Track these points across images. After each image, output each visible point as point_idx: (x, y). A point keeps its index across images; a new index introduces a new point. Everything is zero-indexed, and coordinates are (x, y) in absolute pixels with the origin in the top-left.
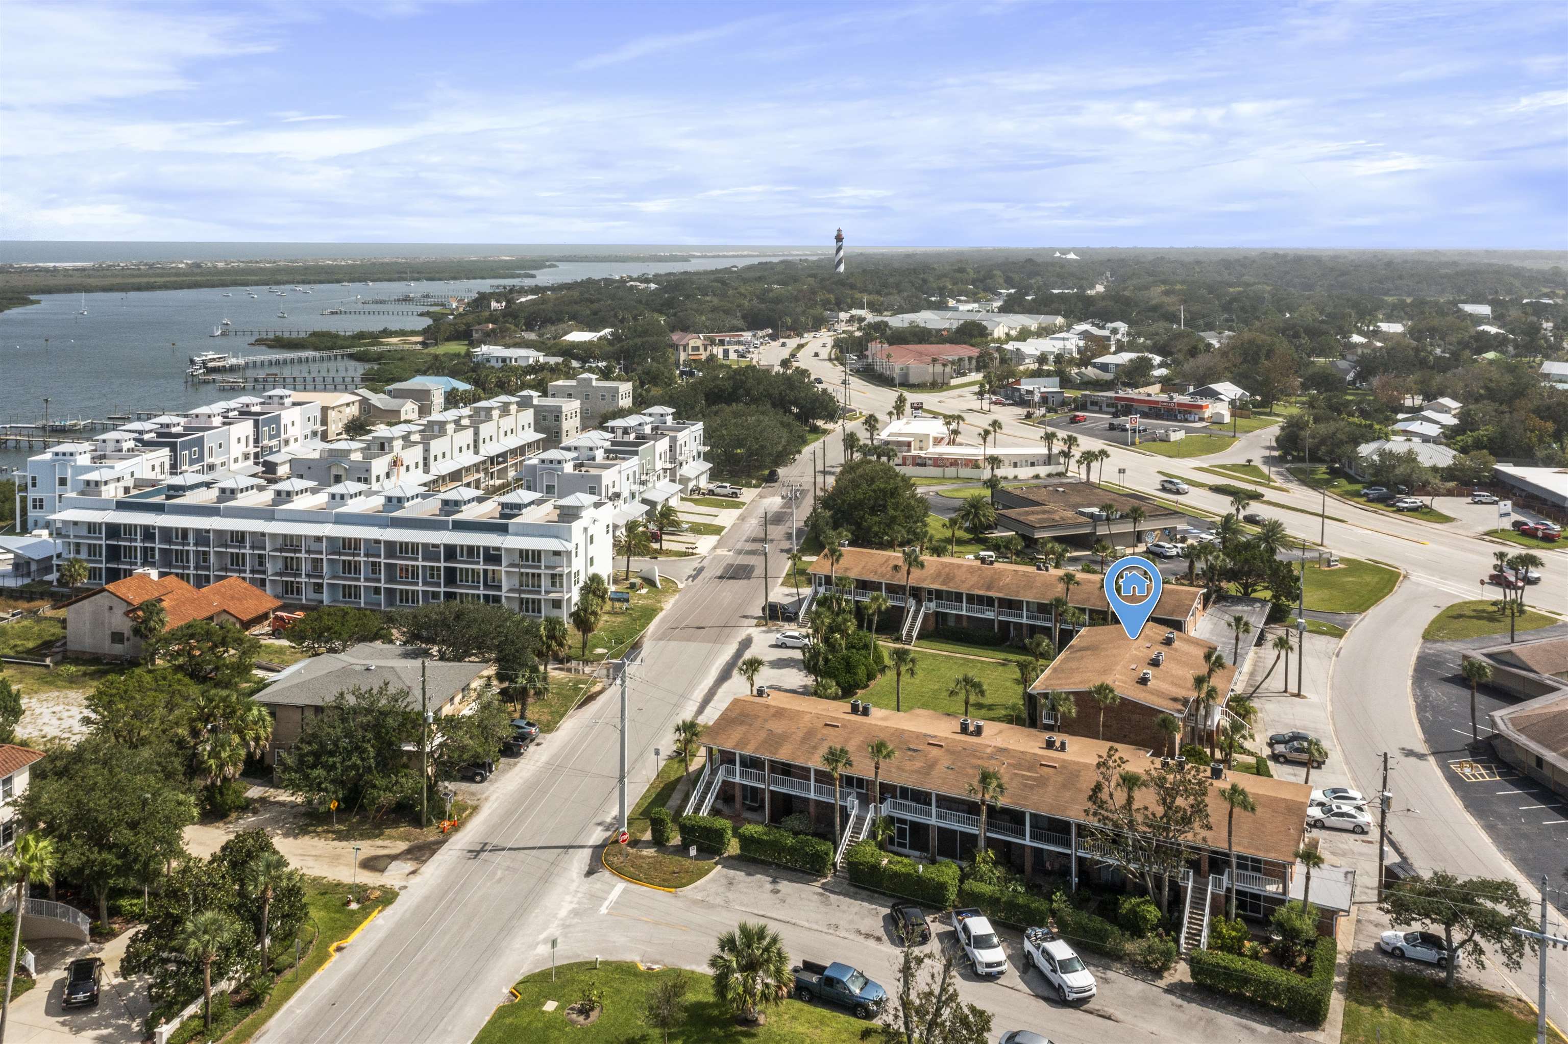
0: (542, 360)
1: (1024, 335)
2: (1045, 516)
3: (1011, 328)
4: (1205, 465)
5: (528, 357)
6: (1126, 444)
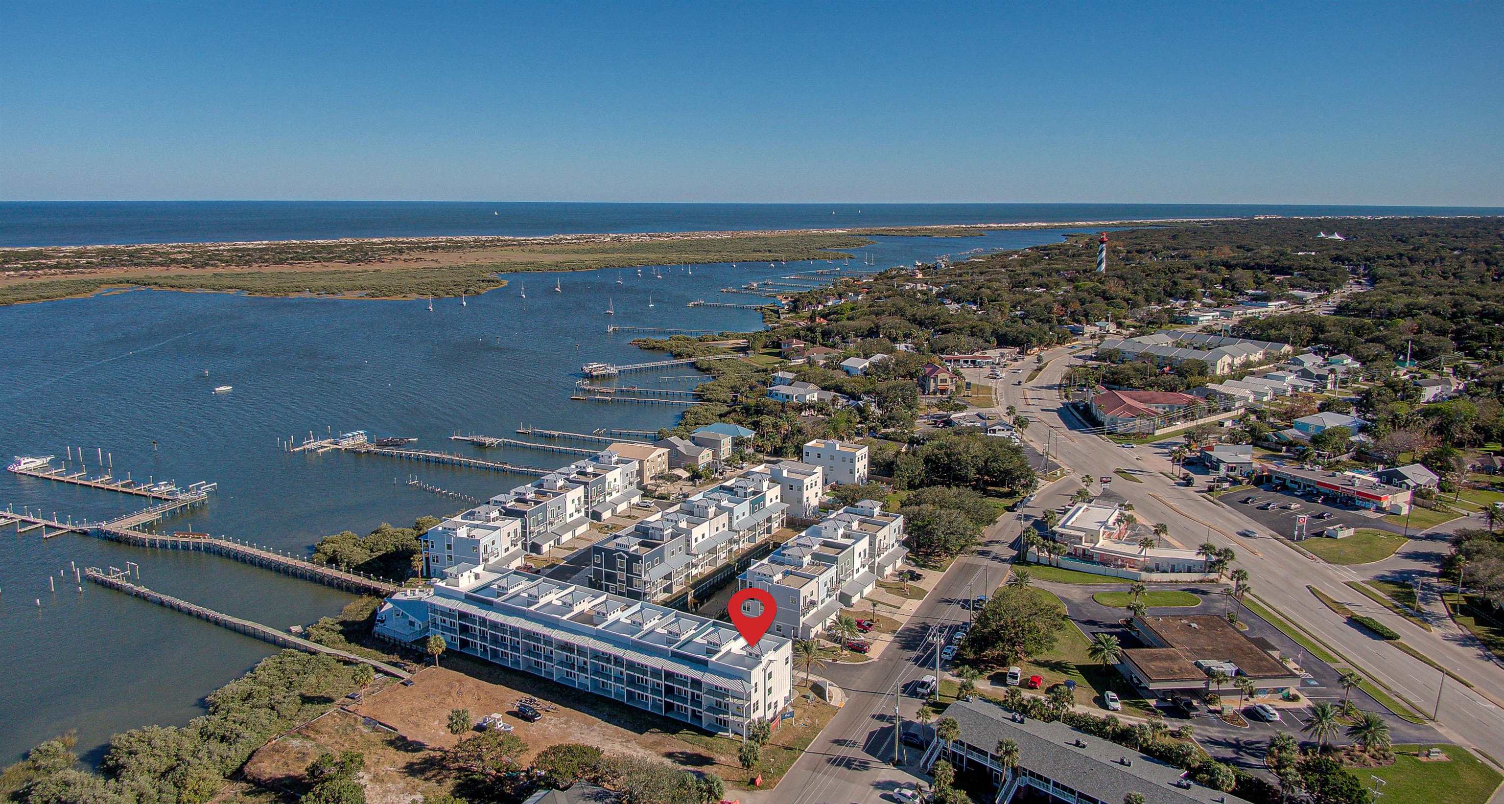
0: (816, 396)
2: (1166, 664)
3: (1234, 358)
4: (1358, 579)
5: (806, 395)
6: (1292, 539)
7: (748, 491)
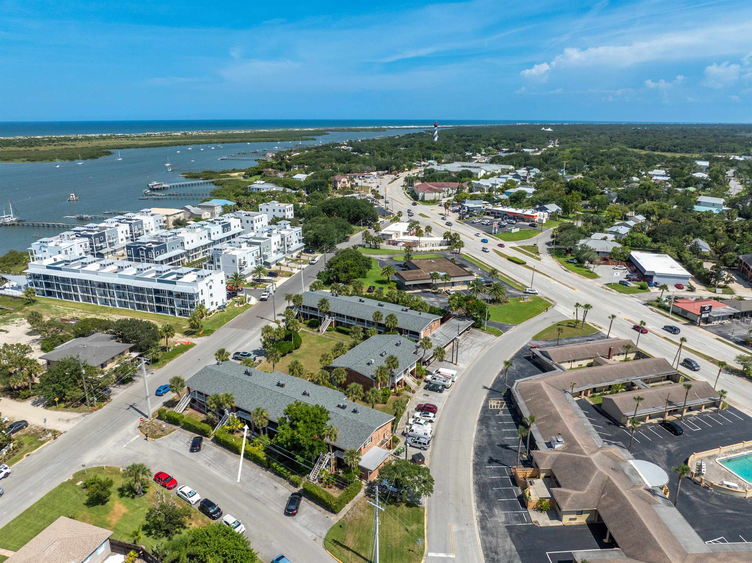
0: (274, 189)
1: (490, 176)
2: (415, 275)
3: (487, 171)
4: (516, 246)
5: (269, 189)
6: (491, 234)
7: (221, 222)
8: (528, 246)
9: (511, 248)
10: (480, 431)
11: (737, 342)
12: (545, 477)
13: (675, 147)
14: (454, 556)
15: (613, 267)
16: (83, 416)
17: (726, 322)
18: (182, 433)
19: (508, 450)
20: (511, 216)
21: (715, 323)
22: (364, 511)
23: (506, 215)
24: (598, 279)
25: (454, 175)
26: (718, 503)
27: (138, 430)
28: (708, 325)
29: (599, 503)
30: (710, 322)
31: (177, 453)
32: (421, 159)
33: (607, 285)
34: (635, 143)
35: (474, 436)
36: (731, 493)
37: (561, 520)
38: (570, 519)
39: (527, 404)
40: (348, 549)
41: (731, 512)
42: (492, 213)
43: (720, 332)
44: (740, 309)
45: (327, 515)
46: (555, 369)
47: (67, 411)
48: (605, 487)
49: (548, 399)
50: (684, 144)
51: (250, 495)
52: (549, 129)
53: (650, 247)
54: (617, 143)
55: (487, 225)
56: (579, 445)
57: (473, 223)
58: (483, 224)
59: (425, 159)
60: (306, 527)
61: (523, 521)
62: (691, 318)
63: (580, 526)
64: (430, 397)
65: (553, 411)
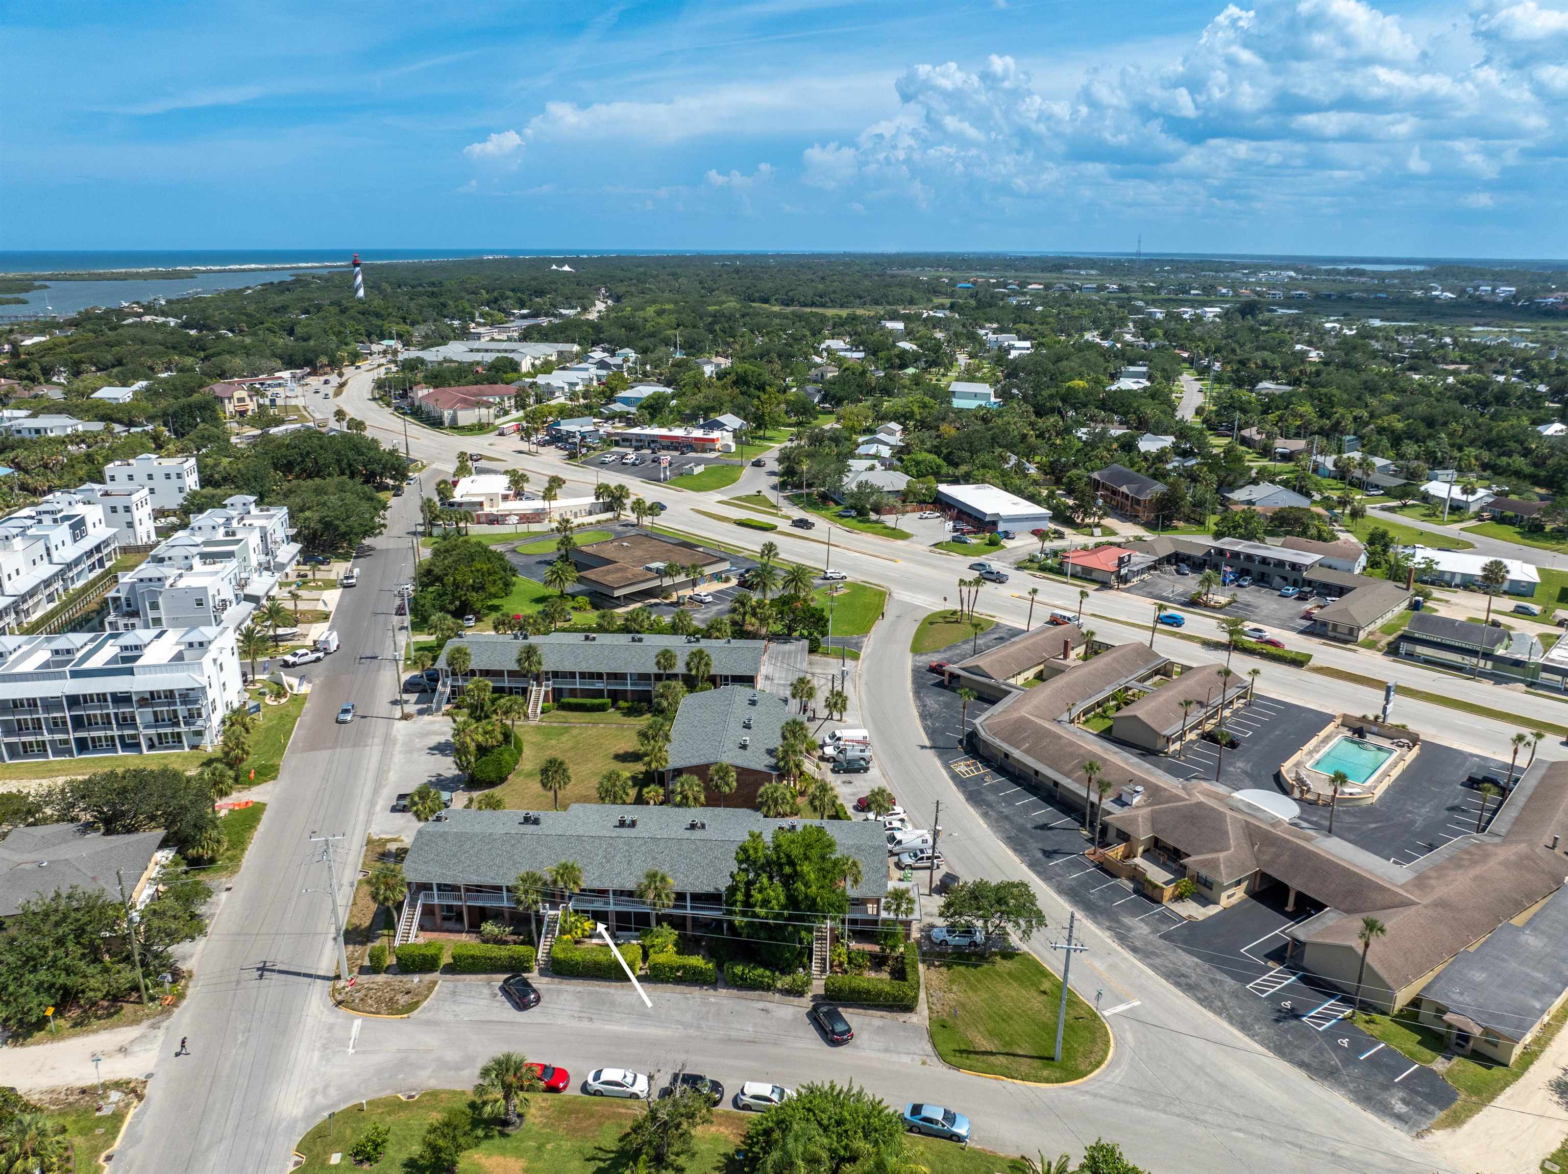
0: (80, 428)
1: (547, 367)
2: (619, 575)
3: (535, 358)
4: (725, 498)
5: (66, 427)
6: (659, 480)
7: (59, 516)
8: (748, 496)
9: (720, 502)
10: (985, 815)
11: (1183, 604)
12: (1144, 851)
13: (821, 297)
14: (1139, 1003)
15: (918, 515)
16: (154, 1027)
17: (1145, 576)
18: (460, 984)
19: (1054, 832)
20: (666, 442)
21: (1135, 580)
22: (950, 991)
23: (653, 441)
24: (914, 538)
25: (480, 369)
26: (1353, 820)
27: (342, 1011)
28: (1128, 585)
29: (1257, 860)
30: (1129, 581)
31: (490, 1021)
32: (364, 339)
33: (935, 545)
34: (750, 291)
35: (985, 826)
36: (1357, 803)
37: (1216, 903)
38: (1229, 897)
39: (1027, 752)
40: (991, 1053)
41: (1373, 826)
42: (624, 440)
43: (1150, 593)
44: (1156, 555)
45: (901, 1020)
46: (1010, 692)
47: (88, 1032)
48: (1250, 835)
49: (1060, 737)
50: (834, 292)
51: (730, 1040)
52: (566, 268)
53: (948, 475)
54: (717, 292)
55: (634, 464)
56: (1165, 790)
57: (603, 463)
58: (624, 464)
59: (374, 337)
60: (887, 1050)
61: (1175, 922)
62: (1101, 579)
63: (1242, 903)
64: (856, 783)
65: (1082, 752)
